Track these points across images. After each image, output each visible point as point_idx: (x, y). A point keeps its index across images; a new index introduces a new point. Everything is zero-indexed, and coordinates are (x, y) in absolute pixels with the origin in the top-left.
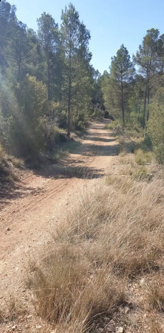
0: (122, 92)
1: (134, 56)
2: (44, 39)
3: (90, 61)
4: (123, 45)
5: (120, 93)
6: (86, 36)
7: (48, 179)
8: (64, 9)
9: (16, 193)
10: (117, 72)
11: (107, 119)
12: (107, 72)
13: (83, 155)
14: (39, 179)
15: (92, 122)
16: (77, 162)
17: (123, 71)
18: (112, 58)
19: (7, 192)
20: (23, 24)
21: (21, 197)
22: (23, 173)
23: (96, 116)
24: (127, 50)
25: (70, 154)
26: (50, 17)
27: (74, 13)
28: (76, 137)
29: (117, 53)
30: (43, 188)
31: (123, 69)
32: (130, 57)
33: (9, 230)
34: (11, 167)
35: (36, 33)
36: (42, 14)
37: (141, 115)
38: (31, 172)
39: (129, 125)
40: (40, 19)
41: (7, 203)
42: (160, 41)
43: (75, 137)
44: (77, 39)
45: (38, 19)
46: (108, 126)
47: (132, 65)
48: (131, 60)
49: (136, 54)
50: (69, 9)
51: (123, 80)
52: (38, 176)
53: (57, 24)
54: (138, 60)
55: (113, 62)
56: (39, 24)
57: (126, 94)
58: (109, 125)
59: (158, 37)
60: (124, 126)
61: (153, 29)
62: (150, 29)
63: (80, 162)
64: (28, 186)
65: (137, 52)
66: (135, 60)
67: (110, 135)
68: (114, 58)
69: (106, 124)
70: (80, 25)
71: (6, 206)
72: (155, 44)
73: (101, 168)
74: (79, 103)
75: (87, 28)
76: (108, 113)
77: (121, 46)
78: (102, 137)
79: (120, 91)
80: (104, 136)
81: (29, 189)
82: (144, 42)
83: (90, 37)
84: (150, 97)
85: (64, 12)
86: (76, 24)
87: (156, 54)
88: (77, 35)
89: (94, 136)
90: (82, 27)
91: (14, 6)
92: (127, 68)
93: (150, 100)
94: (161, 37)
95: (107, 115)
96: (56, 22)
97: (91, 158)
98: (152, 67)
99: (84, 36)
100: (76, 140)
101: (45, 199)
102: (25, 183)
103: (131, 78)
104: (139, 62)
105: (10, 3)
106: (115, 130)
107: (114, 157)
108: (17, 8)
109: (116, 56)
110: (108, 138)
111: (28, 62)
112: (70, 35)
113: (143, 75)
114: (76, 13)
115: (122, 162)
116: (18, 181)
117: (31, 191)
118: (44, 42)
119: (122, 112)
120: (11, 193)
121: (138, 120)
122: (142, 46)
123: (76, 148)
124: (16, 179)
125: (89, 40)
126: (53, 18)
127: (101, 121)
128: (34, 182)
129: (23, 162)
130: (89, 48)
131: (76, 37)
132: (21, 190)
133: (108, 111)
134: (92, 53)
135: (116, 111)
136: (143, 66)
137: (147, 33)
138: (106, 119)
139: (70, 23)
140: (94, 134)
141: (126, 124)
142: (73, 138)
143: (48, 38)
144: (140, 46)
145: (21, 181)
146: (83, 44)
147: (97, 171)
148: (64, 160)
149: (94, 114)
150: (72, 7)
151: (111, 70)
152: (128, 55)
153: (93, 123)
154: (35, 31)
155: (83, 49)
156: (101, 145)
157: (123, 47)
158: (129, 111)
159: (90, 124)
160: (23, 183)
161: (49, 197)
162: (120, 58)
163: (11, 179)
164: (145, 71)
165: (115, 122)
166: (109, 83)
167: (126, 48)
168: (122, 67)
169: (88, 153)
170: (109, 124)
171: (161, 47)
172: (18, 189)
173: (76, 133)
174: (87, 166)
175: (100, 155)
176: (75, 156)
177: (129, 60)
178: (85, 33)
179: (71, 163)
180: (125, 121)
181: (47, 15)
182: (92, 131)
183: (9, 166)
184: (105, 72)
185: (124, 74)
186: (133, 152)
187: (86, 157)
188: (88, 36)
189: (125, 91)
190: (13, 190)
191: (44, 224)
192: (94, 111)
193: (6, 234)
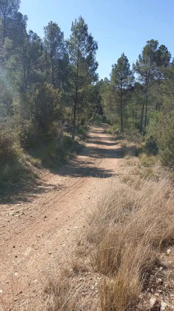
0: (121, 98)
1: (134, 65)
2: (49, 46)
3: (97, 69)
4: (123, 54)
5: (119, 99)
6: (94, 47)
7: (65, 178)
8: (74, 21)
9: (39, 188)
10: (117, 79)
11: (105, 124)
12: (107, 79)
13: (90, 156)
14: (56, 177)
15: (90, 126)
16: (86, 163)
17: (123, 78)
18: (113, 66)
19: (31, 188)
20: (34, 33)
21: (45, 192)
22: (41, 172)
23: (94, 120)
24: (127, 59)
25: (78, 156)
26: (57, 26)
27: (84, 25)
28: (80, 140)
29: (118, 61)
30: (63, 185)
31: (123, 77)
32: (130, 66)
33: (45, 217)
34: (30, 166)
35: (42, 40)
36: (49, 23)
37: (138, 121)
38: (48, 171)
39: (127, 130)
40: (47, 27)
41: (35, 197)
42: (159, 51)
43: (78, 140)
44: (85, 49)
45: (44, 27)
46: (106, 130)
47: (131, 73)
48: (131, 68)
49: (136, 63)
50: (79, 22)
51: (122, 87)
52: (55, 174)
53: (63, 32)
54: (137, 69)
55: (113, 70)
56: (46, 32)
57: (126, 100)
58: (108, 130)
59: (157, 48)
60: (122, 131)
61: (153, 40)
62: (150, 40)
63: (89, 163)
64: (48, 183)
65: (136, 61)
66: (134, 68)
67: (110, 139)
68: (114, 66)
69: (104, 129)
70: (88, 36)
71: (34, 199)
72: (154, 54)
73: (110, 169)
74: (85, 108)
75: (94, 39)
76: (106, 118)
77: (122, 55)
78: (103, 141)
79: (120, 98)
80: (105, 140)
81: (50, 185)
82: (143, 52)
83: (97, 48)
84: (148, 104)
85: (74, 24)
86: (85, 35)
87: (155, 63)
88: (85, 46)
89: (96, 140)
90: (90, 39)
91: (26, 16)
92: (127, 76)
93: (148, 107)
94: (160, 48)
95: (104, 120)
96: (61, 31)
97: (98, 160)
98: (151, 75)
99: (92, 46)
100: (80, 143)
101: (67, 194)
102: (45, 180)
103: (130, 85)
104: (138, 71)
105: (22, 13)
106: (114, 134)
107: (120, 159)
108: (28, 18)
109: (116, 64)
110: (109, 142)
111: (36, 68)
112: (79, 45)
113: (141, 83)
114: (86, 26)
115: (129, 164)
116: (39, 178)
117: (53, 187)
118: (49, 48)
119: (120, 117)
120: (36, 189)
121: (135, 126)
122: (142, 56)
123: (82, 150)
124: (36, 176)
125: (96, 51)
126: (59, 27)
127: (100, 126)
128: (52, 179)
129: (40, 162)
130: (96, 58)
131: (84, 47)
132: (43, 186)
133: (106, 116)
134: (98, 63)
135: (115, 116)
136: (142, 74)
137: (147, 44)
138: (103, 124)
139: (79, 34)
140: (95, 138)
141: (124, 130)
142: (78, 141)
143: (54, 46)
144: (140, 55)
145: (40, 179)
146: (91, 54)
147: (107, 171)
148: (74, 161)
149: (92, 118)
150: (81, 19)
151: (112, 77)
152: (128, 63)
153: (92, 127)
154: (41, 39)
155: (91, 58)
156: (104, 148)
157: (124, 56)
158: (127, 117)
159: (89, 128)
160: (43, 180)
161: (71, 192)
162: (120, 66)
163: (32, 176)
164: (144, 80)
165: (114, 126)
166: (110, 90)
167: (126, 57)
168: (122, 75)
169: (94, 155)
170: (107, 128)
171: (160, 57)
172: (40, 185)
173: (79, 136)
174: (96, 166)
175: (105, 157)
176: (82, 158)
177: (128, 68)
178: (92, 44)
179: (81, 164)
180: (123, 126)
181: (54, 24)
182: (92, 135)
183: (28, 165)
184: (106, 78)
185: (123, 81)
186: (137, 155)
187: (93, 159)
188: (95, 47)
189: (124, 97)
190: (35, 185)
191: (75, 213)
192: (92, 115)
193: (45, 220)
